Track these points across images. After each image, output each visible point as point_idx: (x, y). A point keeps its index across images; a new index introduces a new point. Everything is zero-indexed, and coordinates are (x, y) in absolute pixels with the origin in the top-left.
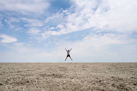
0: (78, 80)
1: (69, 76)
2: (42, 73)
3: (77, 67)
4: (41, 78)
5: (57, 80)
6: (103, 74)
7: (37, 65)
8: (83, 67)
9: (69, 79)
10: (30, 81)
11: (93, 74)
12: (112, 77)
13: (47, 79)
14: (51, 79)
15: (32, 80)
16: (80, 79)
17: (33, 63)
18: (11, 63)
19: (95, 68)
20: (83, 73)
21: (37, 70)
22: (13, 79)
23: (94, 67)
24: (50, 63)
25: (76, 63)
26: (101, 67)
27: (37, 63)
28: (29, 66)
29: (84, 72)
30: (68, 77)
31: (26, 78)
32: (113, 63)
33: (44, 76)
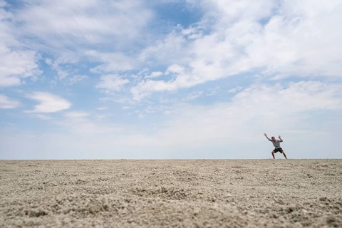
0: (229, 205)
1: (205, 195)
2: (136, 186)
3: (223, 172)
4: (136, 200)
5: (176, 204)
6: (293, 191)
7: (118, 165)
8: (238, 172)
9: (205, 203)
10: (110, 206)
11: (265, 189)
12: (321, 200)
13: (149, 202)
14: (161, 202)
15: (114, 205)
16: (234, 203)
17: (109, 161)
18: (58, 161)
19: (271, 174)
20: (239, 187)
21: (122, 179)
22: (70, 201)
23: (267, 172)
24: (150, 160)
25: (218, 160)
26: (286, 172)
27: (118, 161)
28: (101, 168)
29: (242, 184)
30: (202, 196)
31: (100, 198)
32: (317, 161)
33: (142, 193)
